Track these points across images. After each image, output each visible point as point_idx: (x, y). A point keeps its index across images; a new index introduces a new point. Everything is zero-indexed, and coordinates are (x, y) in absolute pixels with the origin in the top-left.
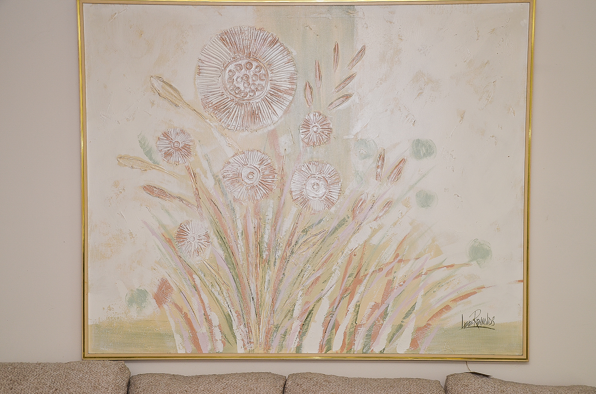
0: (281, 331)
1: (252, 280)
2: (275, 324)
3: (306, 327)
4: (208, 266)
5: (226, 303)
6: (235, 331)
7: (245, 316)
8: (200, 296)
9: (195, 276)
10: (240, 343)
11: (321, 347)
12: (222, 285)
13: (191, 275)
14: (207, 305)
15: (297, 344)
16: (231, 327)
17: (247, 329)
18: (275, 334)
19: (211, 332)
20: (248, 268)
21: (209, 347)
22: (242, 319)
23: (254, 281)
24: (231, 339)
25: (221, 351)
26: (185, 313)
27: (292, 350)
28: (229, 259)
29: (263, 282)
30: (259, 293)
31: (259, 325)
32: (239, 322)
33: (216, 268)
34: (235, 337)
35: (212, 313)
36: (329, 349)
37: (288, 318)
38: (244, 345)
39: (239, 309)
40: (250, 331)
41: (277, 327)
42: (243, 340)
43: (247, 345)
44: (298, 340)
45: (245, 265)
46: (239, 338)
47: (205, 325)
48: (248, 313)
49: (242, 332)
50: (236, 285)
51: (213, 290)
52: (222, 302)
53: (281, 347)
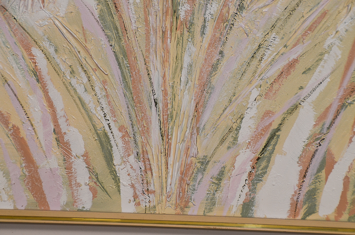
0: (213, 170)
1: (155, 63)
2: (201, 155)
3: (263, 164)
4: (64, 31)
5: (99, 108)
6: (117, 168)
7: (139, 139)
8: (46, 92)
9: (36, 51)
10: (126, 192)
11: (295, 208)
12: (91, 73)
13: (28, 49)
14: (60, 112)
15: (243, 197)
16: (109, 158)
17: (141, 164)
18: (200, 176)
19: (69, 168)
20: (148, 38)
21: (64, 199)
22: (132, 144)
23: (159, 65)
24: (110, 184)
25: (88, 206)
26: (14, 126)
27: (234, 209)
28: (108, 18)
29: (178, 68)
30: (169, 91)
31: (167, 155)
32: (127, 150)
33: (79, 36)
34: (116, 180)
35: (72, 128)
36: (312, 210)
37: (226, 144)
38: (135, 197)
39: (127, 123)
40: (148, 169)
41: (204, 163)
42: (133, 186)
43: (141, 197)
44: (246, 189)
45: (142, 31)
46: (124, 181)
47: (56, 153)
48: (146, 131)
49: (131, 171)
50: (122, 73)
51: (74, 81)
52: (91, 105)
53: (212, 202)
